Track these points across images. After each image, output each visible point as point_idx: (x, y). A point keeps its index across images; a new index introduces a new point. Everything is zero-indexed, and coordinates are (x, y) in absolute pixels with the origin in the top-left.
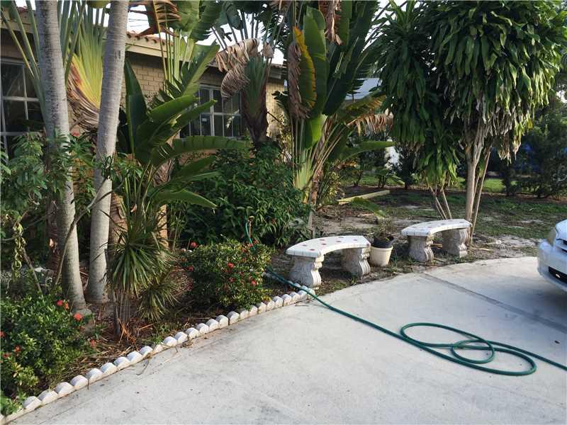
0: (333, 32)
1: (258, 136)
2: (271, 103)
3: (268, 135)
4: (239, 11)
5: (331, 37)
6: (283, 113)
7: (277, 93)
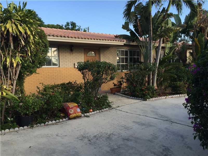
0: (206, 37)
1: (184, 63)
2: (188, 54)
3: (187, 63)
4: (180, 34)
5: (205, 38)
6: (191, 57)
7: (190, 52)
